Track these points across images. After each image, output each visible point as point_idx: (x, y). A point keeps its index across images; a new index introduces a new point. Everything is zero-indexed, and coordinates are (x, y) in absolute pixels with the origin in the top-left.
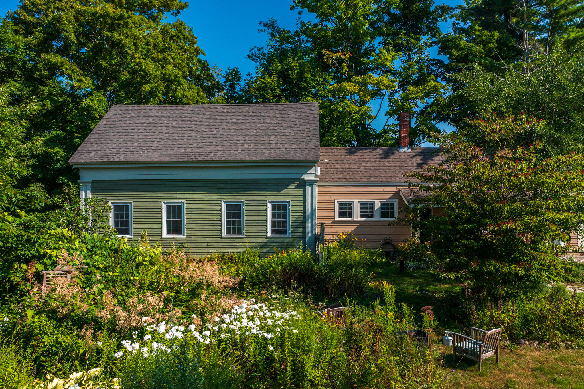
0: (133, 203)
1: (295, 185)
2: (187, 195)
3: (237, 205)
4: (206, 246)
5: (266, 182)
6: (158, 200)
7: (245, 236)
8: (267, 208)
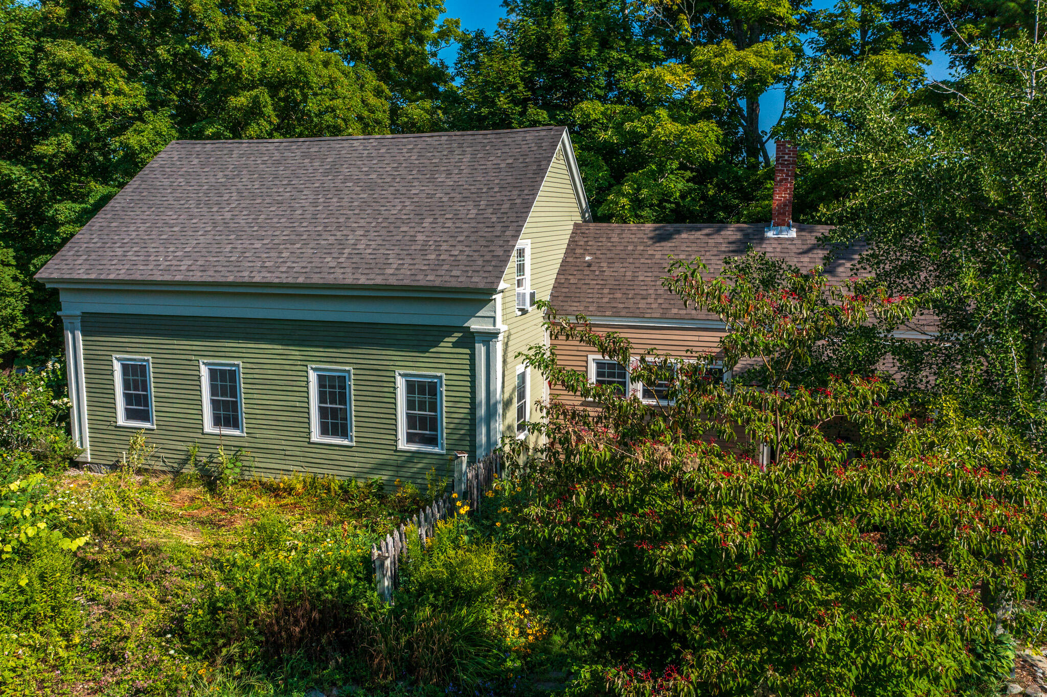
0: (151, 360)
1: (454, 340)
2: (244, 350)
3: (339, 377)
4: (283, 457)
5: (392, 331)
6: (193, 358)
7: (354, 444)
8: (395, 388)
